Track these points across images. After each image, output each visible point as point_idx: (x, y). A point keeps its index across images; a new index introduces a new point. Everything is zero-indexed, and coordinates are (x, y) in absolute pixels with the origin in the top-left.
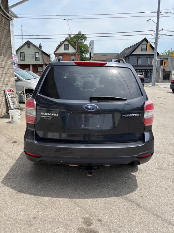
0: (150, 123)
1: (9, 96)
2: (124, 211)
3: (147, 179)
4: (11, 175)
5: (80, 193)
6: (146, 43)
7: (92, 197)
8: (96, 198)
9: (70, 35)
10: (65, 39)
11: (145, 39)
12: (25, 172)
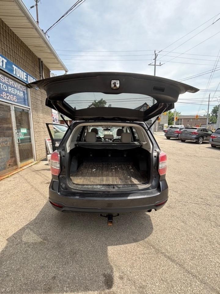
0: (164, 173)
1: (48, 144)
2: (145, 263)
3: (161, 219)
4: (39, 219)
5: (102, 240)
6: (146, 106)
7: (112, 244)
8: (117, 245)
9: (95, 101)
10: (92, 103)
11: (146, 104)
12: (52, 215)
